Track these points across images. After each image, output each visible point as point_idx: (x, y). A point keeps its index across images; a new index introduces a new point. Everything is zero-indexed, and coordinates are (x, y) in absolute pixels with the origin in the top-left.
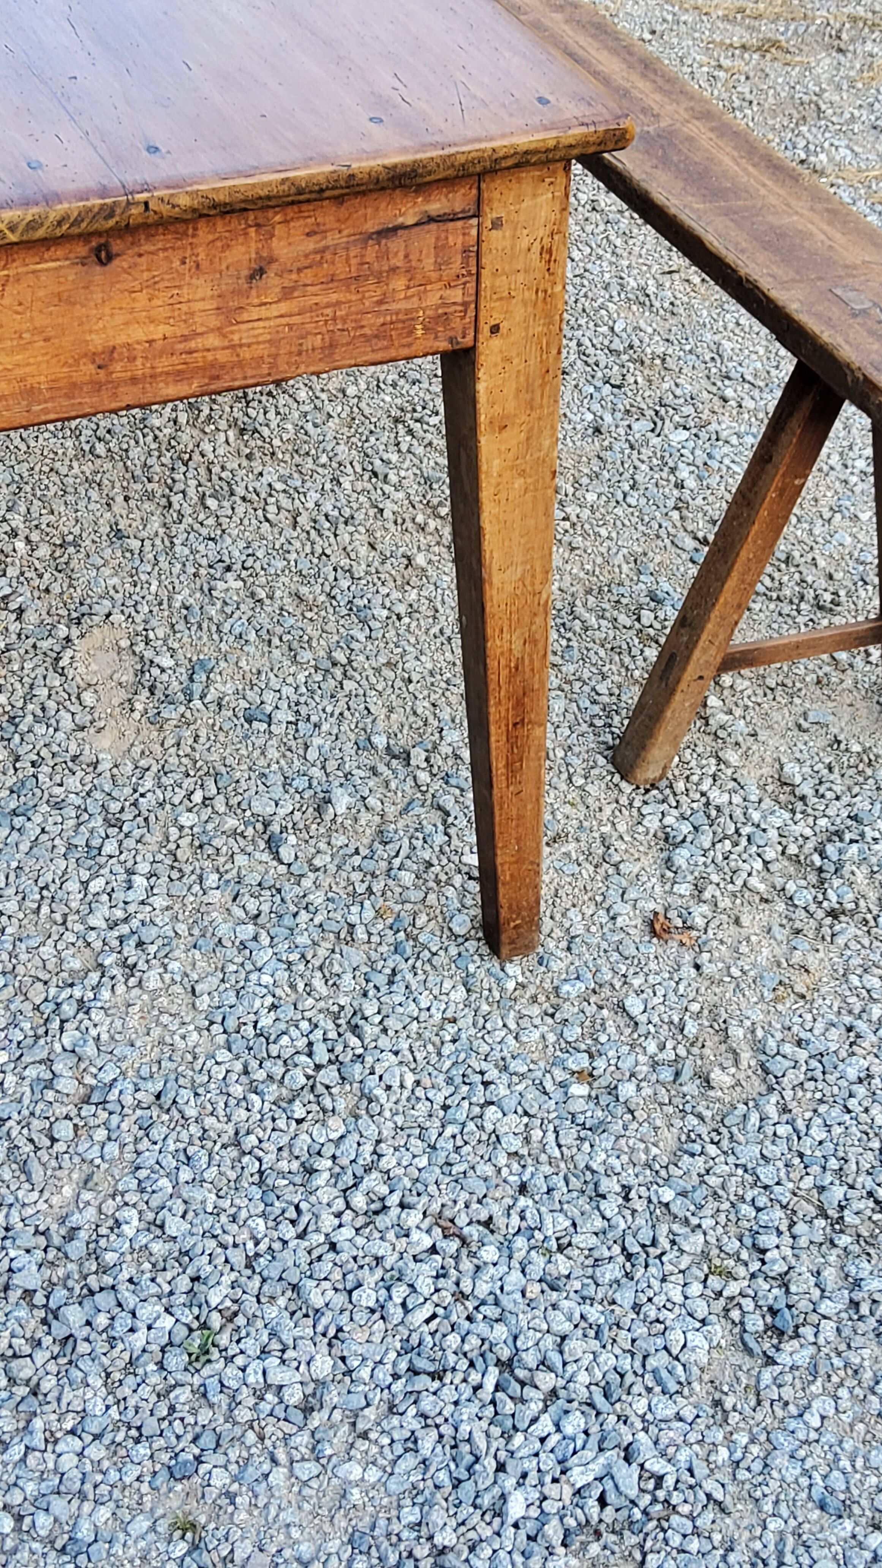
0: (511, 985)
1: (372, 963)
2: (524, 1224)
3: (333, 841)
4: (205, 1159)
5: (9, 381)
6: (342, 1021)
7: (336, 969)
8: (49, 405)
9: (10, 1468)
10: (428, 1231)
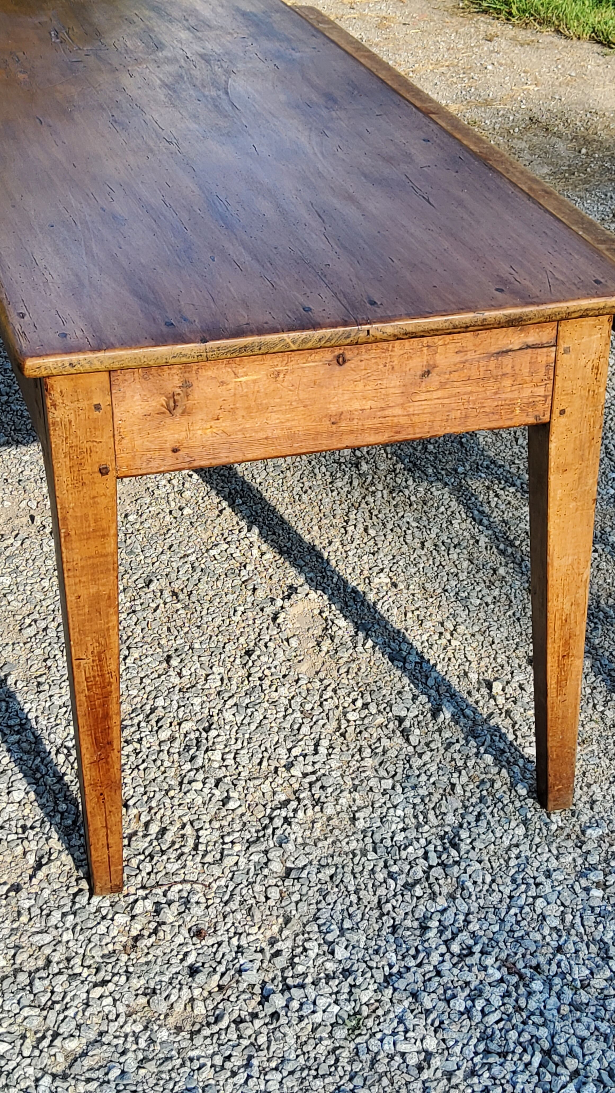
0: (554, 827)
1: (466, 807)
2: (560, 970)
3: (443, 734)
4: (360, 916)
5: (282, 429)
6: (446, 841)
7: (443, 810)
8: (303, 444)
9: (237, 1087)
10: (499, 969)
